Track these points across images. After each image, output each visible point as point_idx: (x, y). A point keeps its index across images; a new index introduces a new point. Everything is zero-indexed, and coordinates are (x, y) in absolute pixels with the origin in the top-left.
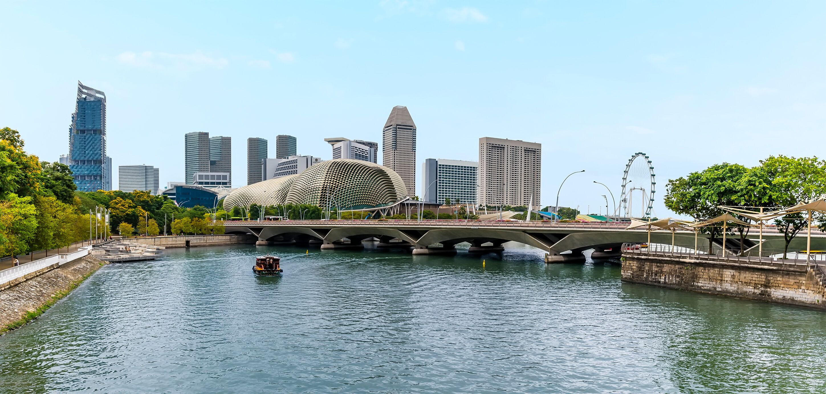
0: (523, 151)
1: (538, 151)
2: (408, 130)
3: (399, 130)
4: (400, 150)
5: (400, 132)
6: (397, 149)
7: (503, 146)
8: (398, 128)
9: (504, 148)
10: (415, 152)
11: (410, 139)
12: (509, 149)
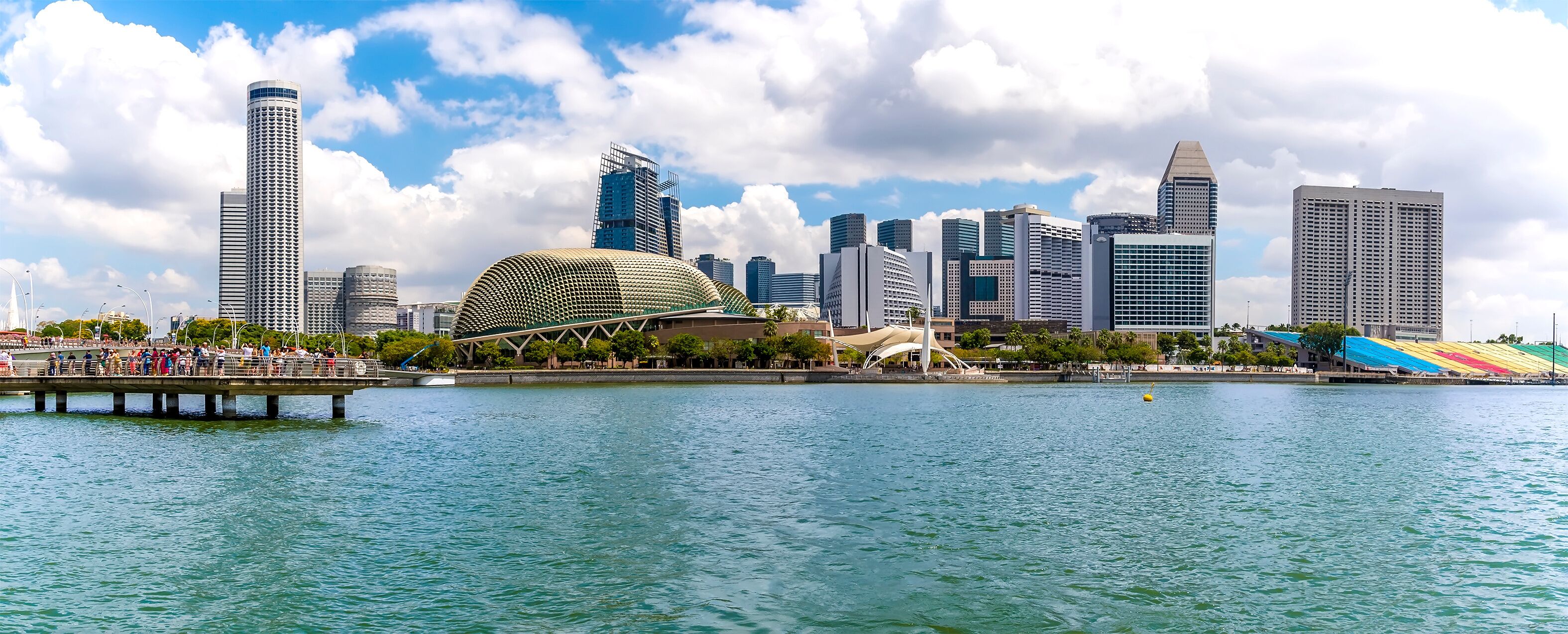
0: (1395, 210)
1: (1434, 208)
2: (1200, 187)
3: (1179, 187)
4: (1181, 225)
5: (1181, 191)
6: (1175, 225)
7: (1345, 203)
8: (1178, 184)
9: (1347, 206)
10: (1214, 228)
11: (1202, 205)
12: (1359, 208)
